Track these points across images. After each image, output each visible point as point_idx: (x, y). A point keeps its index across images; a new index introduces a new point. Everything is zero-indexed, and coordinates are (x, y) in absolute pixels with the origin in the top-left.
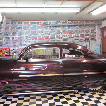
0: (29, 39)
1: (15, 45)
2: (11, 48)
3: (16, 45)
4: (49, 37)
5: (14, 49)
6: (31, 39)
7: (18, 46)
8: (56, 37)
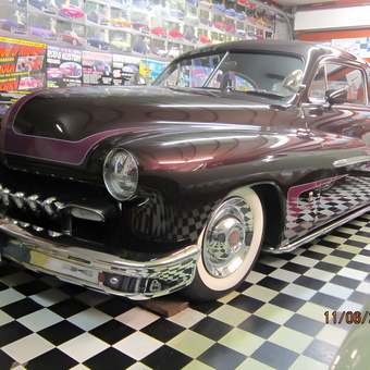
0: (122, 20)
1: (69, 40)
2: (54, 54)
3: (75, 43)
4: (181, 31)
5: (63, 61)
6: (130, 22)
7: (79, 46)
8: (196, 35)
